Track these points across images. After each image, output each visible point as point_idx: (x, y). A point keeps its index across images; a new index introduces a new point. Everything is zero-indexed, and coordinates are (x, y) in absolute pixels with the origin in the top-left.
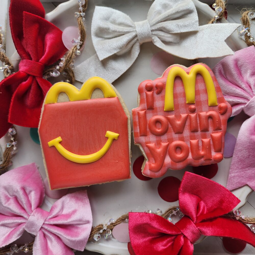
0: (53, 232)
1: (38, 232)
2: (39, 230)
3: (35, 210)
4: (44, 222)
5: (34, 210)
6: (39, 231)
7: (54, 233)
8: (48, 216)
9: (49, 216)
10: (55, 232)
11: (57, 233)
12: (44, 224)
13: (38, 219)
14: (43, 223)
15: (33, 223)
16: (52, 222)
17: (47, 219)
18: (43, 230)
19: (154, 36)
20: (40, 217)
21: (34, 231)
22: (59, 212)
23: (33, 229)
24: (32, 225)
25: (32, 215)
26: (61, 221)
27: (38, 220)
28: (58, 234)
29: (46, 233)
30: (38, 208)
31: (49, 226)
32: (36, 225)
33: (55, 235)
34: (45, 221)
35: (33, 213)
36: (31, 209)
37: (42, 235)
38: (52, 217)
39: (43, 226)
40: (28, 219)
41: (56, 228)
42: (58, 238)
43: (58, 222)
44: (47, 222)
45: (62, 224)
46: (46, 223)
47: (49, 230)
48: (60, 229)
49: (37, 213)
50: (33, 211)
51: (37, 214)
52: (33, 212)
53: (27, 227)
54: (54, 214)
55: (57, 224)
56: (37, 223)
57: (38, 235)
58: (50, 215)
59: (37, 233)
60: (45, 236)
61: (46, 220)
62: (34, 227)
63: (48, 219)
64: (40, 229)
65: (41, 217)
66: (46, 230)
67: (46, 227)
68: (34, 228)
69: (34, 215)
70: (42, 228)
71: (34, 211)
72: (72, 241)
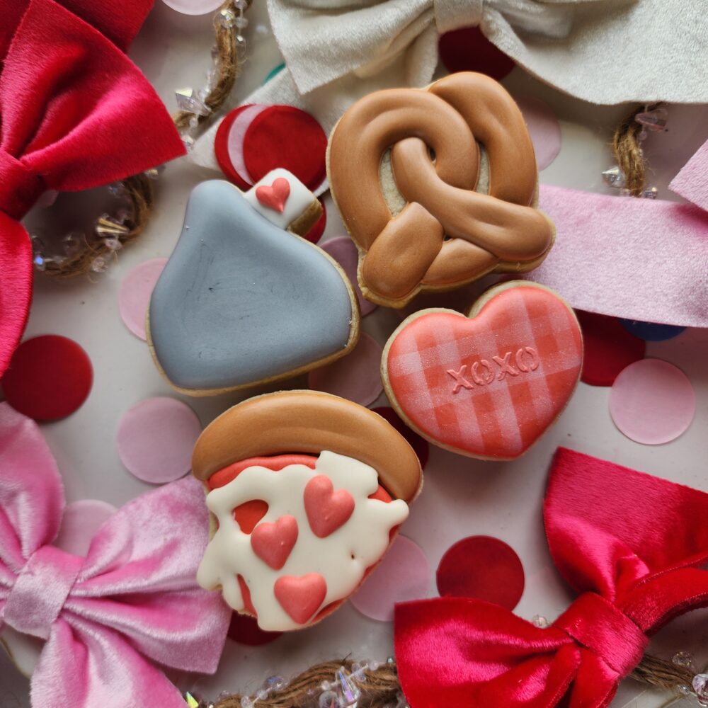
0: (104, 623)
1: (53, 627)
2: (55, 619)
3: (34, 555)
4: (70, 591)
5: (31, 555)
6: (56, 622)
7: (110, 625)
8: (80, 571)
9: (87, 569)
10: (112, 622)
11: (117, 623)
12: (69, 598)
13: (46, 585)
14: (66, 595)
15: (31, 599)
16: (97, 589)
17: (79, 581)
18: (70, 620)
19: (491, 11)
20: (53, 578)
21: (36, 626)
22: (120, 554)
23: (35, 617)
24: (29, 603)
25: (26, 573)
26: (130, 582)
27: (48, 588)
28: (124, 626)
29: (81, 626)
30: (45, 548)
31: (87, 602)
32: (43, 604)
33: (110, 630)
34: (73, 587)
35: (29, 566)
36: (21, 554)
37: (68, 634)
38: (95, 572)
39: (67, 606)
40: (12, 586)
41: (114, 607)
42: (124, 639)
43: (117, 588)
44: (81, 589)
45: (134, 591)
46: (78, 592)
47: (89, 616)
48: (127, 609)
49: (41, 564)
50: (27, 557)
51: (44, 567)
52: (28, 562)
53: (10, 613)
54: (104, 559)
55: (117, 592)
56: (44, 596)
57: (54, 637)
58: (90, 567)
59: (50, 630)
60: (76, 636)
61: (75, 583)
62: (35, 611)
63: (82, 580)
64: (60, 617)
65: (57, 576)
66: (80, 617)
67: (78, 608)
68: (36, 614)
69: (31, 573)
70: (64, 611)
71: (31, 559)
72: (172, 646)
